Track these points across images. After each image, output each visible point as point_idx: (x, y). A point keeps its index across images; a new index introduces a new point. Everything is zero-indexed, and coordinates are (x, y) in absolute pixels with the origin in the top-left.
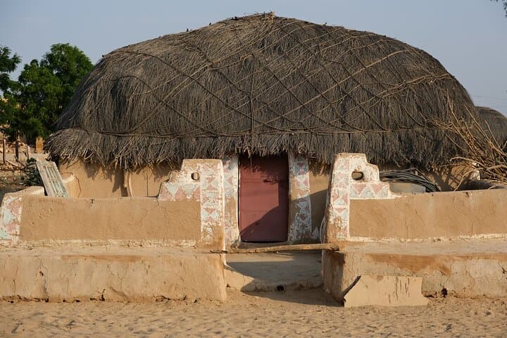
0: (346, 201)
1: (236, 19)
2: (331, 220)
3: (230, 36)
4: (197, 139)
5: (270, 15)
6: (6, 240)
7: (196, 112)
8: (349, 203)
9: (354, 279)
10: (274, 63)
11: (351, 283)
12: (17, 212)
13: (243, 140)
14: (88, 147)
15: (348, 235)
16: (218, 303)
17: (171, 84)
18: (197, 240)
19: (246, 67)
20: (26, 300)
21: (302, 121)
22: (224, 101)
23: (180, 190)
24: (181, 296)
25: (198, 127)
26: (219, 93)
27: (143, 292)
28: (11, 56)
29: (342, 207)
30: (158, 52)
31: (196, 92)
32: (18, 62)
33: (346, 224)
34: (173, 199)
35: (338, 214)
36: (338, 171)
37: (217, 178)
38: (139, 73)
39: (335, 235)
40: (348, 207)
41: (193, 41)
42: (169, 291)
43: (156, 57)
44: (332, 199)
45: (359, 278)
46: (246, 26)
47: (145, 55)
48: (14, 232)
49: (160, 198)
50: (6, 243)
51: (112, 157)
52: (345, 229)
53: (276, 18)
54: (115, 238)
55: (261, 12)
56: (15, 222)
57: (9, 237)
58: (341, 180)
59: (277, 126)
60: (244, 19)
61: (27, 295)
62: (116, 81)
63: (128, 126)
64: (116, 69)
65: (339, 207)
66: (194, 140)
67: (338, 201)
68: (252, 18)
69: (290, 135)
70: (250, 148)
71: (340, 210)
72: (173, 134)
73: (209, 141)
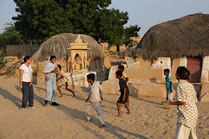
0: (207, 70)
1: (190, 15)
2: (202, 76)
3: (187, 20)
4: (174, 51)
5: (201, 13)
6: (111, 78)
7: (173, 43)
8: (208, 71)
9: (204, 94)
10: (199, 28)
11: (203, 95)
12: (114, 71)
13: (187, 52)
14: (143, 54)
15: (208, 81)
16: (163, 98)
17: (167, 35)
18: (161, 80)
19: (190, 30)
20: (112, 94)
21: (206, 46)
22: (182, 40)
23: (157, 66)
24: (152, 96)
25: (174, 48)
26: (181, 38)
27: (142, 94)
28: (138, 27)
29: (206, 72)
30: (165, 26)
31: (174, 38)
32: (140, 29)
33: (207, 77)
34: (155, 68)
35: (204, 74)
36: (205, 61)
37: (168, 63)
38: (158, 32)
39: (203, 80)
40: (208, 72)
41: (175, 22)
42: (149, 94)
43: (164, 27)
44: (202, 70)
45: (206, 93)
46: (193, 17)
47: (161, 27)
48: (113, 76)
49: (151, 68)
50: (111, 79)
51: (149, 56)
52: (207, 79)
53: (203, 14)
54: (139, 79)
55: (198, 13)
56: (113, 74)
57: (112, 78)
58: (206, 64)
59: (198, 47)
60: (192, 15)
61: (113, 93)
62: (152, 35)
63: (154, 47)
64: (153, 31)
65: (205, 72)
66: (173, 52)
67: (204, 70)
68: (195, 15)
69: (202, 50)
70: (189, 54)
71: (205, 73)
72: (167, 50)
73: (177, 52)
